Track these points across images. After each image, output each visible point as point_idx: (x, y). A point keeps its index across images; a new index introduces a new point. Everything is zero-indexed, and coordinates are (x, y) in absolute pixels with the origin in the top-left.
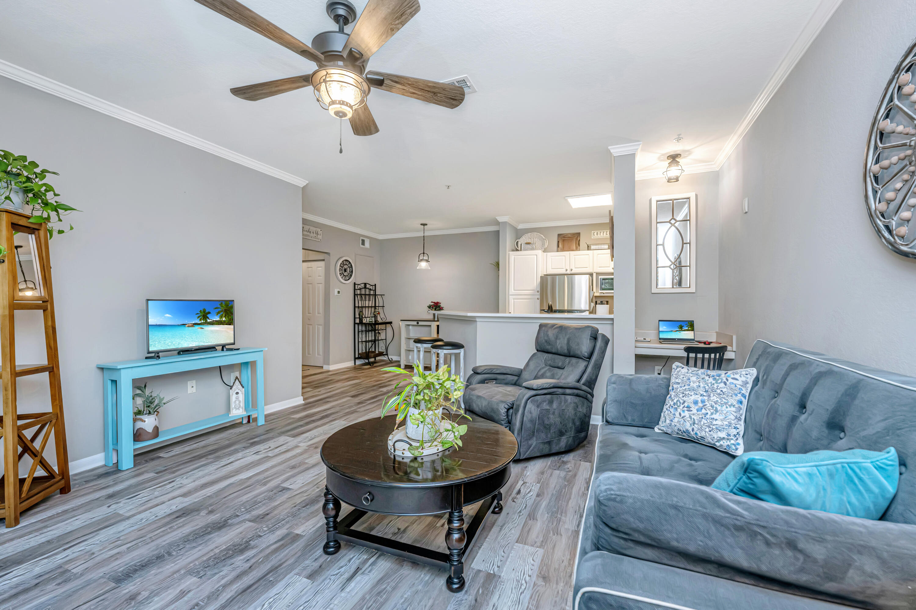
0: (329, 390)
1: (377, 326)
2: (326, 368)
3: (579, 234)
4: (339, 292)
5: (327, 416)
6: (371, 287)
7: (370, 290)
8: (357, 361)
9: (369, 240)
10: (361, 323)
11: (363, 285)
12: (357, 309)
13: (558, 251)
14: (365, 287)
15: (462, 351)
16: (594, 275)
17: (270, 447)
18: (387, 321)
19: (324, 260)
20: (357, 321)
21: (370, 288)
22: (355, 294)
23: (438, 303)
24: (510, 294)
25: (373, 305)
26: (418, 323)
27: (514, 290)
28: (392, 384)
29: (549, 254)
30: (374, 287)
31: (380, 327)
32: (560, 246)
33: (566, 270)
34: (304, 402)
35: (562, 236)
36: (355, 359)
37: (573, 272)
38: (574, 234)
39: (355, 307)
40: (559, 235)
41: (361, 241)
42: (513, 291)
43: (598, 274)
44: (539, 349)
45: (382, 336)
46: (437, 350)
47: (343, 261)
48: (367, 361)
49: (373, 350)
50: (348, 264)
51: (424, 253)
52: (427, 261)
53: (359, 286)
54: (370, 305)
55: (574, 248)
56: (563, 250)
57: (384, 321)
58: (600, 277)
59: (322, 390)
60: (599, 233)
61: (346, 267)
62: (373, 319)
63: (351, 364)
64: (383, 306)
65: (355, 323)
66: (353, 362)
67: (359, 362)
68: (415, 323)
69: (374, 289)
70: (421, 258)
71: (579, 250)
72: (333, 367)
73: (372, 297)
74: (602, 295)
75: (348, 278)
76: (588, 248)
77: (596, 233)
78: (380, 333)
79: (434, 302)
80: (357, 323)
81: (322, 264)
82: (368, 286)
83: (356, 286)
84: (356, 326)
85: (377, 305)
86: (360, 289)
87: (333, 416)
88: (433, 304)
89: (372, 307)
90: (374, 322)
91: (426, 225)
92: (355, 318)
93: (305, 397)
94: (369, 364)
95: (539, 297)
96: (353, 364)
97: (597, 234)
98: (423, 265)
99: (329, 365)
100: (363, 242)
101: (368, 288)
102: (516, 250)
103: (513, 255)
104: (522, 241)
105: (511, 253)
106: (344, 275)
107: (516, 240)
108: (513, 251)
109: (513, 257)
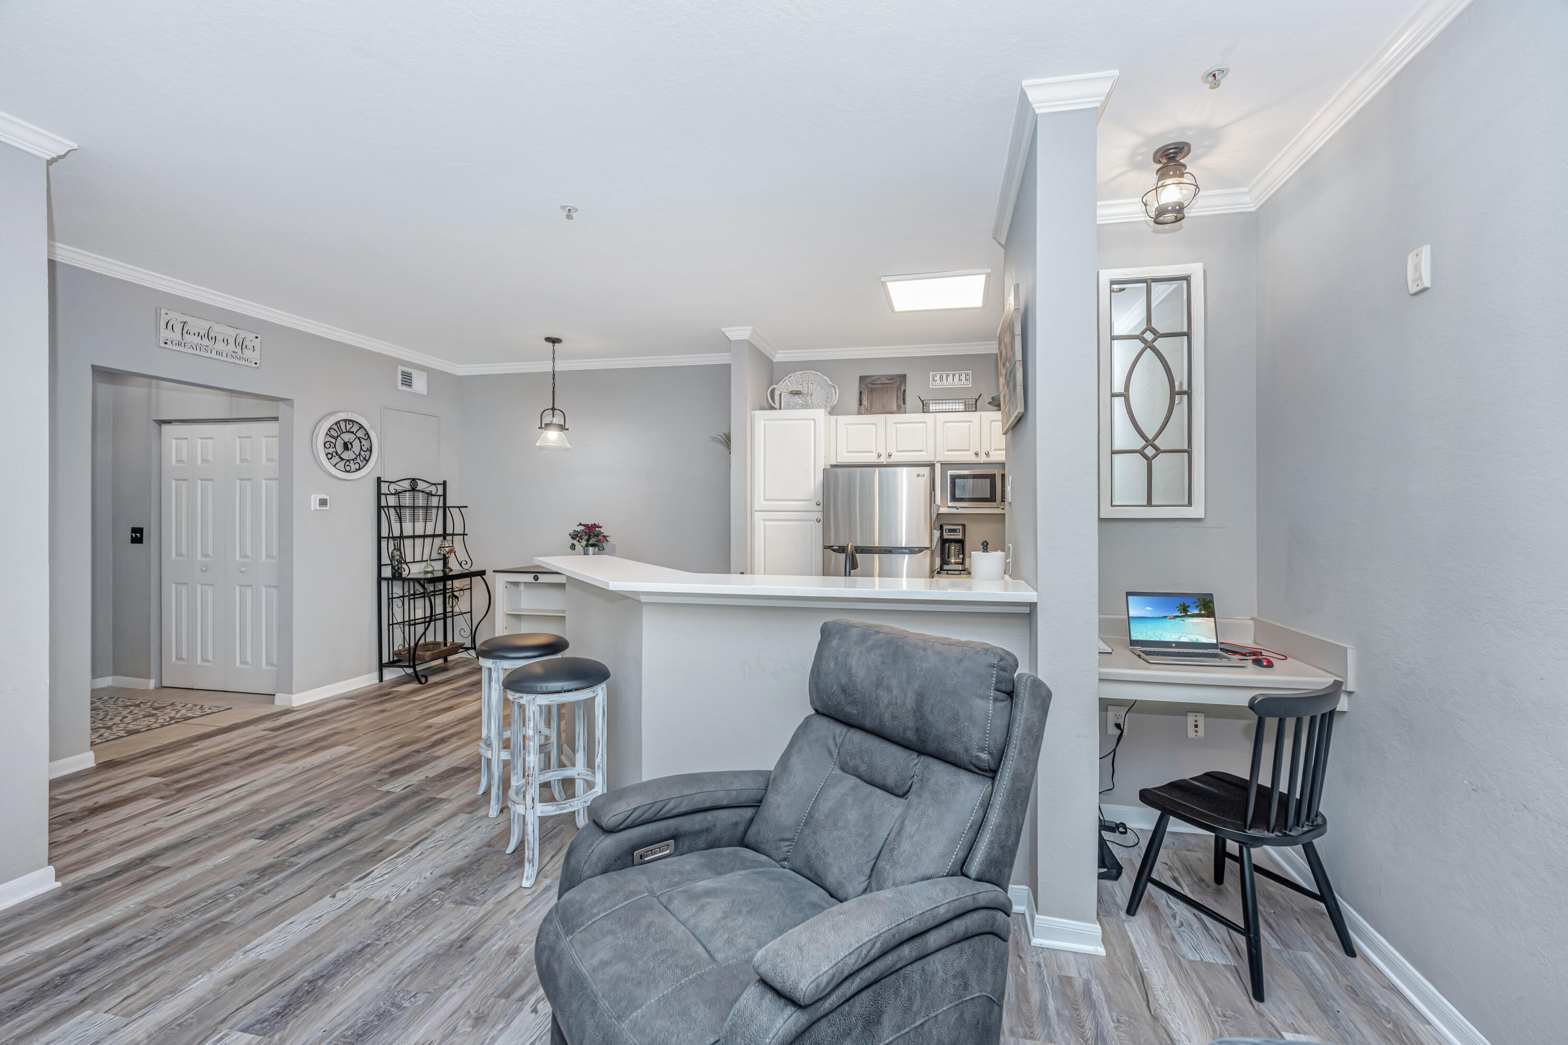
1: (449, 582)
2: (281, 701)
3: (903, 378)
4: (323, 502)
6: (433, 489)
7: (430, 494)
8: (385, 671)
9: (425, 374)
10: (397, 576)
11: (406, 485)
12: (384, 543)
13: (859, 413)
14: (414, 489)
15: (600, 693)
16: (938, 468)
18: (474, 569)
19: (276, 419)
20: (387, 572)
21: (428, 490)
22: (380, 507)
23: (595, 526)
24: (756, 508)
25: (440, 531)
26: (536, 578)
27: (766, 500)
29: (843, 419)
30: (440, 488)
31: (457, 584)
32: (865, 402)
33: (879, 456)
34: (59, 884)
35: (868, 381)
36: (381, 666)
37: (893, 460)
38: (892, 378)
39: (380, 538)
40: (862, 379)
41: (400, 377)
42: (762, 502)
43: (945, 465)
44: (820, 710)
45: (462, 605)
46: (518, 695)
47: (337, 423)
48: (410, 671)
49: (440, 638)
50: (354, 429)
51: (553, 409)
52: (562, 428)
53: (393, 488)
54: (430, 531)
55: (895, 408)
56: (869, 411)
57: (467, 568)
58: (949, 473)
60: (945, 376)
61: (347, 437)
62: (439, 566)
63: (368, 680)
64: (464, 535)
65: (380, 579)
66: (376, 675)
67: (390, 675)
68: (529, 578)
69: (440, 492)
70: (547, 420)
71: (905, 413)
72: (300, 699)
73: (434, 511)
74: (954, 511)
75: (354, 467)
76: (925, 409)
77: (938, 376)
78: (457, 597)
79: (584, 525)
80: (385, 579)
81: (273, 427)
82: (421, 486)
83: (384, 485)
84: (384, 585)
85: (449, 531)
86: (397, 493)
88: (582, 528)
89: (434, 536)
90: (440, 574)
91: (559, 340)
92: (380, 565)
94: (417, 677)
95: (820, 515)
96: (377, 681)
97: (941, 379)
98: (552, 436)
99: (291, 692)
100: (407, 380)
101: (423, 492)
102: (772, 408)
103: (762, 419)
104: (782, 388)
105: (758, 413)
106: (343, 459)
107: (772, 384)
108: (762, 408)
109: (762, 423)
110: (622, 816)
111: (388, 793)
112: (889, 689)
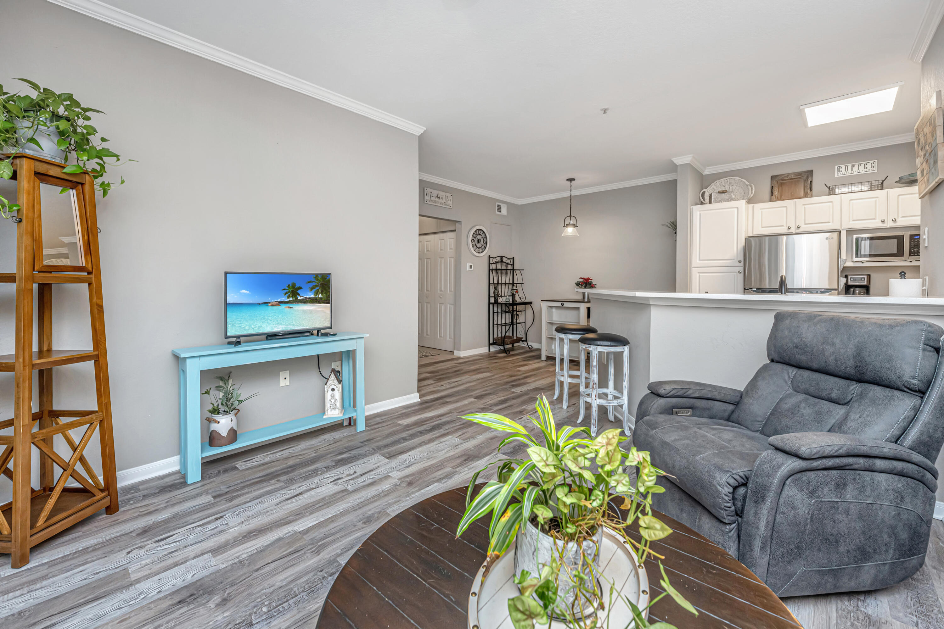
0: (452, 385)
1: (515, 307)
2: (457, 354)
3: (811, 172)
4: (471, 267)
5: (438, 427)
6: (509, 261)
7: (508, 264)
8: (491, 347)
9: (506, 205)
10: (496, 302)
11: (499, 259)
12: (491, 287)
13: (771, 201)
14: (502, 261)
15: (626, 350)
16: (844, 234)
17: (355, 472)
18: (526, 301)
19: (454, 231)
20: (492, 300)
21: (507, 262)
22: (489, 269)
23: (588, 279)
24: (694, 265)
25: (511, 282)
26: (562, 304)
27: (700, 260)
28: (529, 383)
29: (757, 206)
30: (512, 260)
31: (519, 308)
32: (776, 193)
33: (789, 228)
34: (420, 400)
35: (778, 179)
36: (490, 344)
37: (800, 230)
38: (800, 174)
39: (489, 284)
40: (773, 178)
41: (497, 206)
42: (698, 261)
43: (850, 232)
44: (774, 360)
45: (521, 319)
46: (588, 346)
47: (476, 231)
48: (502, 348)
49: (511, 335)
50: (481, 234)
51: (570, 216)
52: (575, 226)
53: (494, 260)
54: (507, 282)
55: (802, 194)
56: (780, 199)
57: (523, 300)
58: (855, 236)
59: (445, 384)
60: (850, 167)
61: (479, 237)
62: (511, 298)
63: (484, 350)
64: (522, 284)
65: (489, 303)
66: (487, 348)
67: (493, 349)
68: (559, 304)
69: (512, 263)
70: (567, 222)
71: (812, 197)
72: (464, 354)
73: (509, 272)
74: (860, 265)
75: (481, 251)
76: (831, 191)
77: (843, 168)
78: (518, 315)
79: (583, 278)
80: (491, 303)
81: (452, 234)
82: (505, 260)
83: (491, 259)
84: (491, 306)
85: (515, 282)
86: (496, 263)
87: (447, 427)
88: (582, 280)
89: (509, 284)
90: (511, 302)
91: (574, 179)
92: (489, 297)
93: (423, 392)
94: (505, 351)
95: (741, 269)
96: (488, 351)
97: (846, 169)
98: (570, 230)
99: (460, 350)
100: (499, 207)
101: (505, 262)
102: (702, 203)
103: (697, 211)
104: (713, 189)
105: (695, 207)
106: (477, 247)
107: (702, 189)
108: (697, 204)
109: (698, 213)
110: (668, 391)
111: (514, 392)
112: (833, 344)
